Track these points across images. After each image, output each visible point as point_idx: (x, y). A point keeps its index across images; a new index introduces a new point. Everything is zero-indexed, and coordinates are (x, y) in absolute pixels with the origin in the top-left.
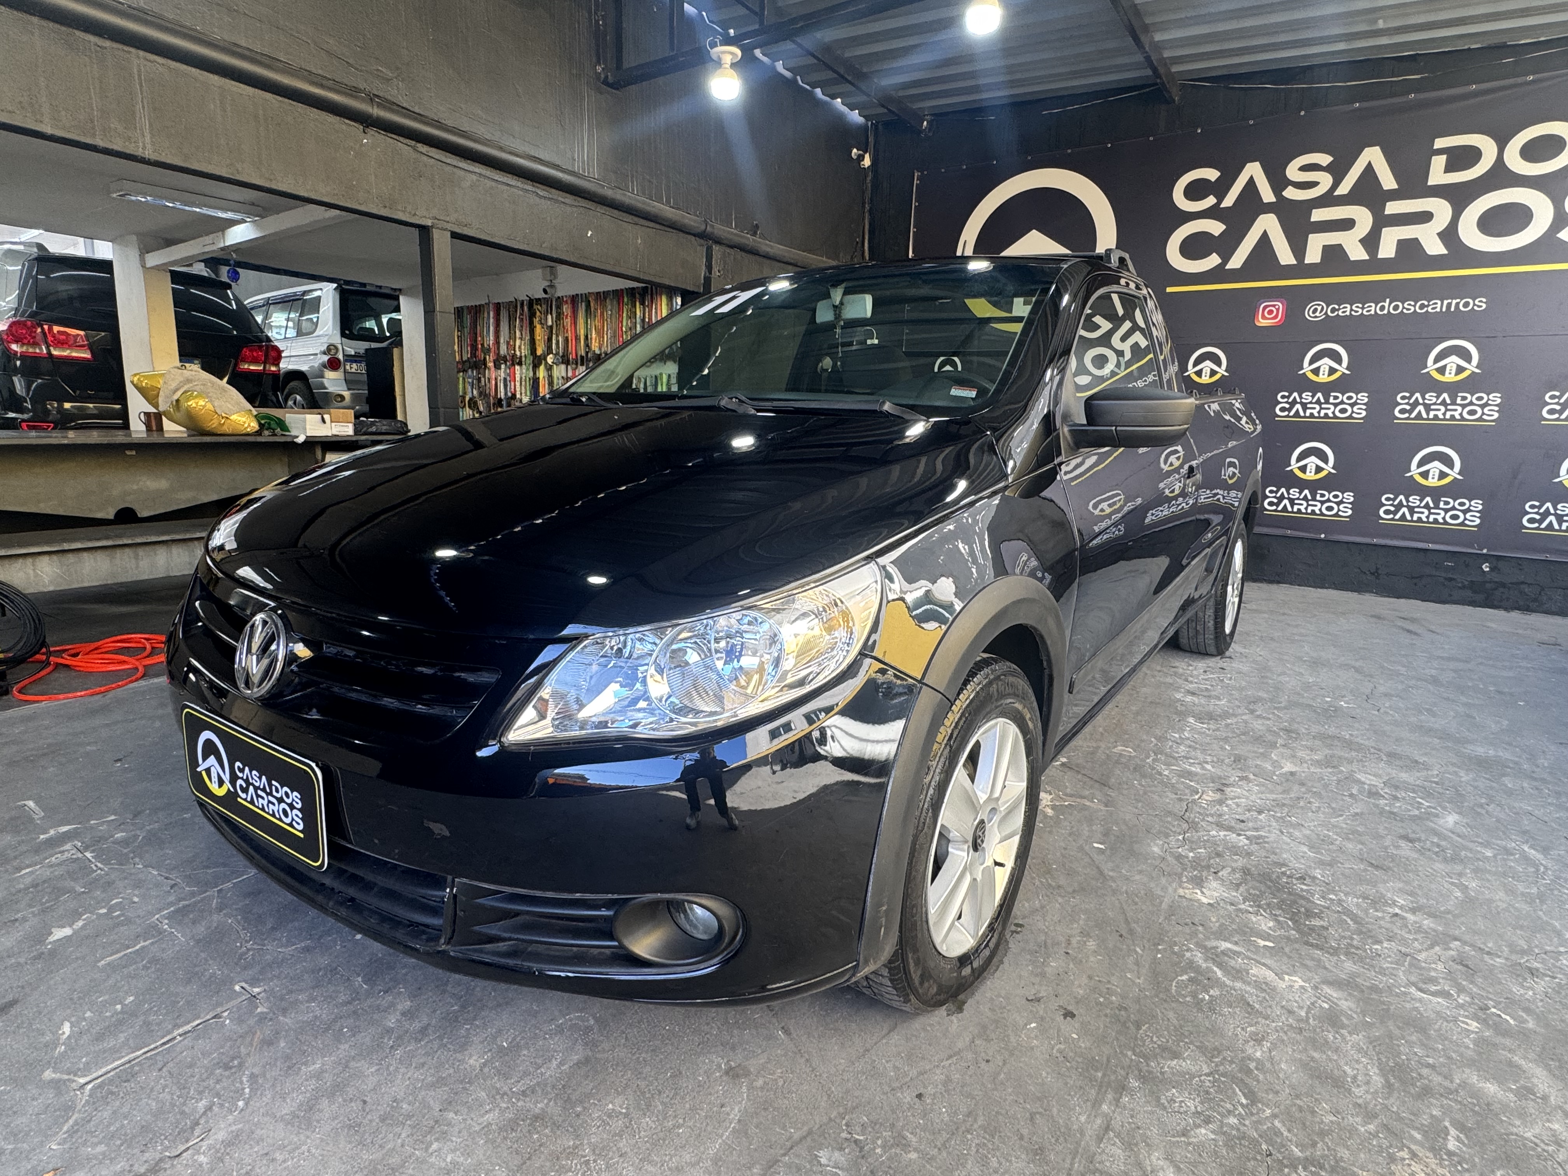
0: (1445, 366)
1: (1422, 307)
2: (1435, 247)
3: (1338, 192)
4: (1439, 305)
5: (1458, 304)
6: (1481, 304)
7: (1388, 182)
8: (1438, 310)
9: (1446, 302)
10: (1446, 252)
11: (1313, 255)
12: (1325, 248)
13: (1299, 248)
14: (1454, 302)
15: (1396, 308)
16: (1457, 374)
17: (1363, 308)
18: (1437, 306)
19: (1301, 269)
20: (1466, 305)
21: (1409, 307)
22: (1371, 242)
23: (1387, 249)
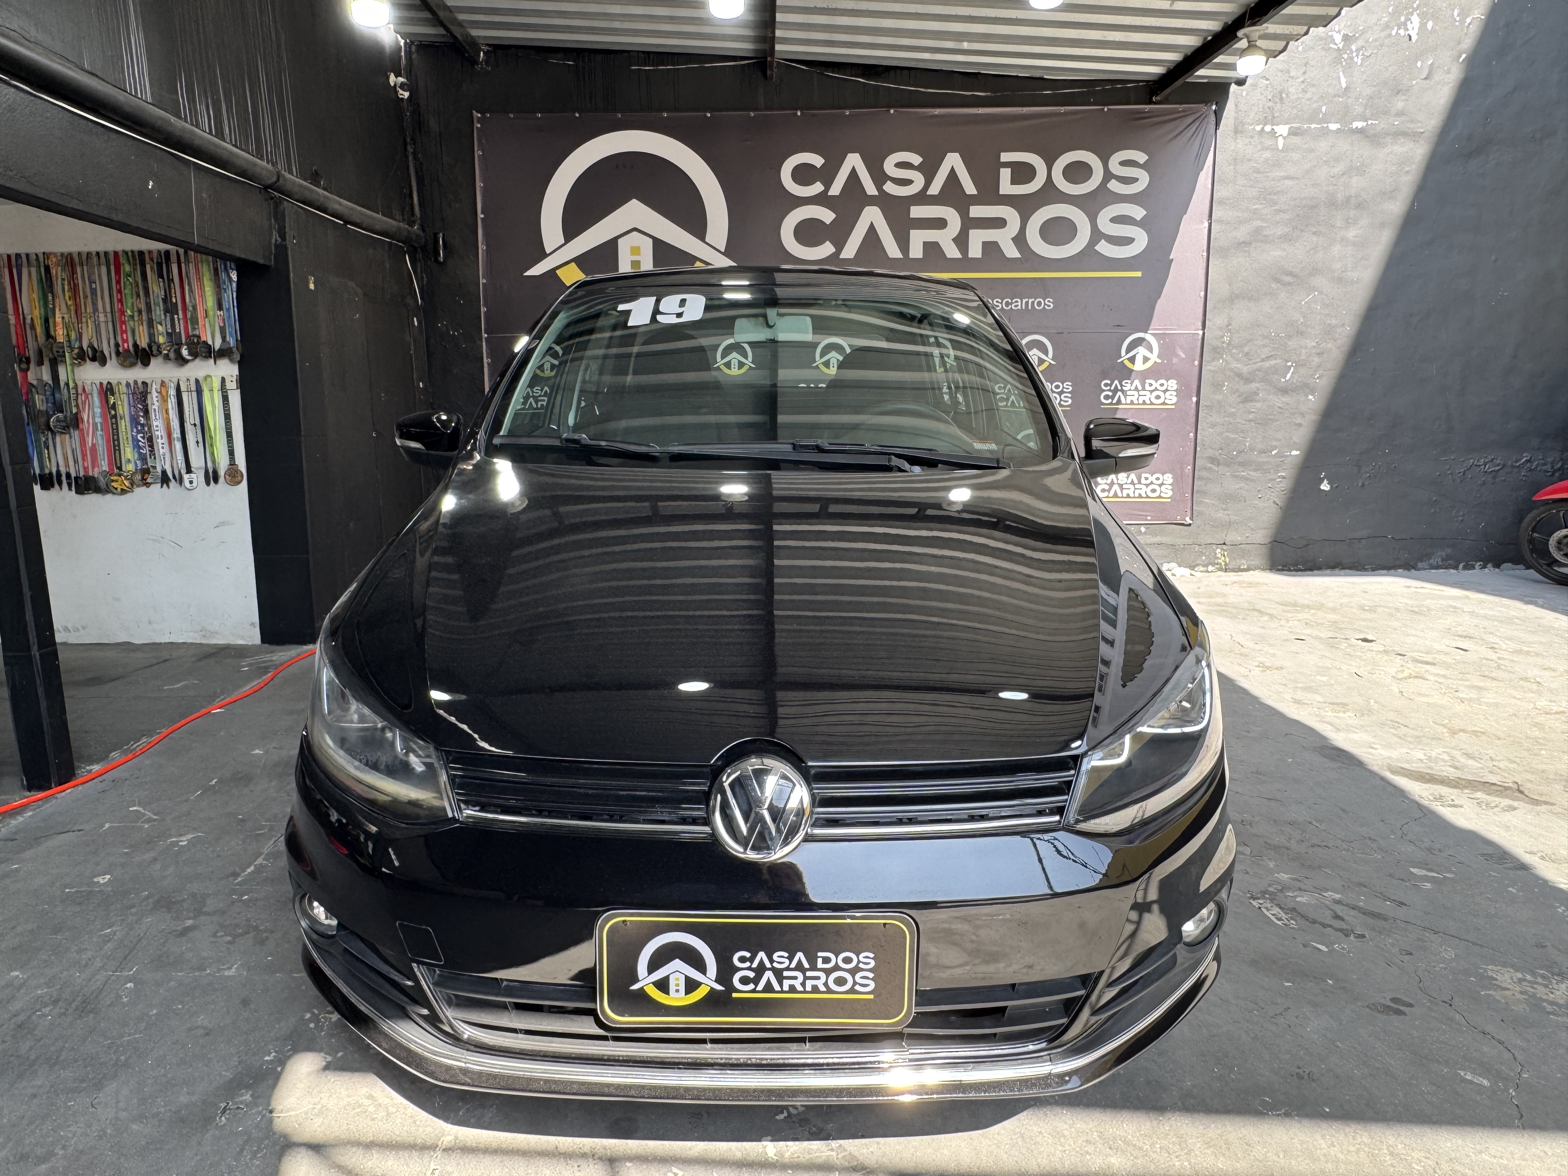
1: (1007, 304)
2: (1011, 252)
4: (1019, 303)
5: (1033, 303)
6: (1049, 304)
7: (970, 188)
8: (1019, 307)
9: (1024, 301)
14: (1030, 301)
20: (1039, 304)
22: (962, 241)
23: (975, 251)
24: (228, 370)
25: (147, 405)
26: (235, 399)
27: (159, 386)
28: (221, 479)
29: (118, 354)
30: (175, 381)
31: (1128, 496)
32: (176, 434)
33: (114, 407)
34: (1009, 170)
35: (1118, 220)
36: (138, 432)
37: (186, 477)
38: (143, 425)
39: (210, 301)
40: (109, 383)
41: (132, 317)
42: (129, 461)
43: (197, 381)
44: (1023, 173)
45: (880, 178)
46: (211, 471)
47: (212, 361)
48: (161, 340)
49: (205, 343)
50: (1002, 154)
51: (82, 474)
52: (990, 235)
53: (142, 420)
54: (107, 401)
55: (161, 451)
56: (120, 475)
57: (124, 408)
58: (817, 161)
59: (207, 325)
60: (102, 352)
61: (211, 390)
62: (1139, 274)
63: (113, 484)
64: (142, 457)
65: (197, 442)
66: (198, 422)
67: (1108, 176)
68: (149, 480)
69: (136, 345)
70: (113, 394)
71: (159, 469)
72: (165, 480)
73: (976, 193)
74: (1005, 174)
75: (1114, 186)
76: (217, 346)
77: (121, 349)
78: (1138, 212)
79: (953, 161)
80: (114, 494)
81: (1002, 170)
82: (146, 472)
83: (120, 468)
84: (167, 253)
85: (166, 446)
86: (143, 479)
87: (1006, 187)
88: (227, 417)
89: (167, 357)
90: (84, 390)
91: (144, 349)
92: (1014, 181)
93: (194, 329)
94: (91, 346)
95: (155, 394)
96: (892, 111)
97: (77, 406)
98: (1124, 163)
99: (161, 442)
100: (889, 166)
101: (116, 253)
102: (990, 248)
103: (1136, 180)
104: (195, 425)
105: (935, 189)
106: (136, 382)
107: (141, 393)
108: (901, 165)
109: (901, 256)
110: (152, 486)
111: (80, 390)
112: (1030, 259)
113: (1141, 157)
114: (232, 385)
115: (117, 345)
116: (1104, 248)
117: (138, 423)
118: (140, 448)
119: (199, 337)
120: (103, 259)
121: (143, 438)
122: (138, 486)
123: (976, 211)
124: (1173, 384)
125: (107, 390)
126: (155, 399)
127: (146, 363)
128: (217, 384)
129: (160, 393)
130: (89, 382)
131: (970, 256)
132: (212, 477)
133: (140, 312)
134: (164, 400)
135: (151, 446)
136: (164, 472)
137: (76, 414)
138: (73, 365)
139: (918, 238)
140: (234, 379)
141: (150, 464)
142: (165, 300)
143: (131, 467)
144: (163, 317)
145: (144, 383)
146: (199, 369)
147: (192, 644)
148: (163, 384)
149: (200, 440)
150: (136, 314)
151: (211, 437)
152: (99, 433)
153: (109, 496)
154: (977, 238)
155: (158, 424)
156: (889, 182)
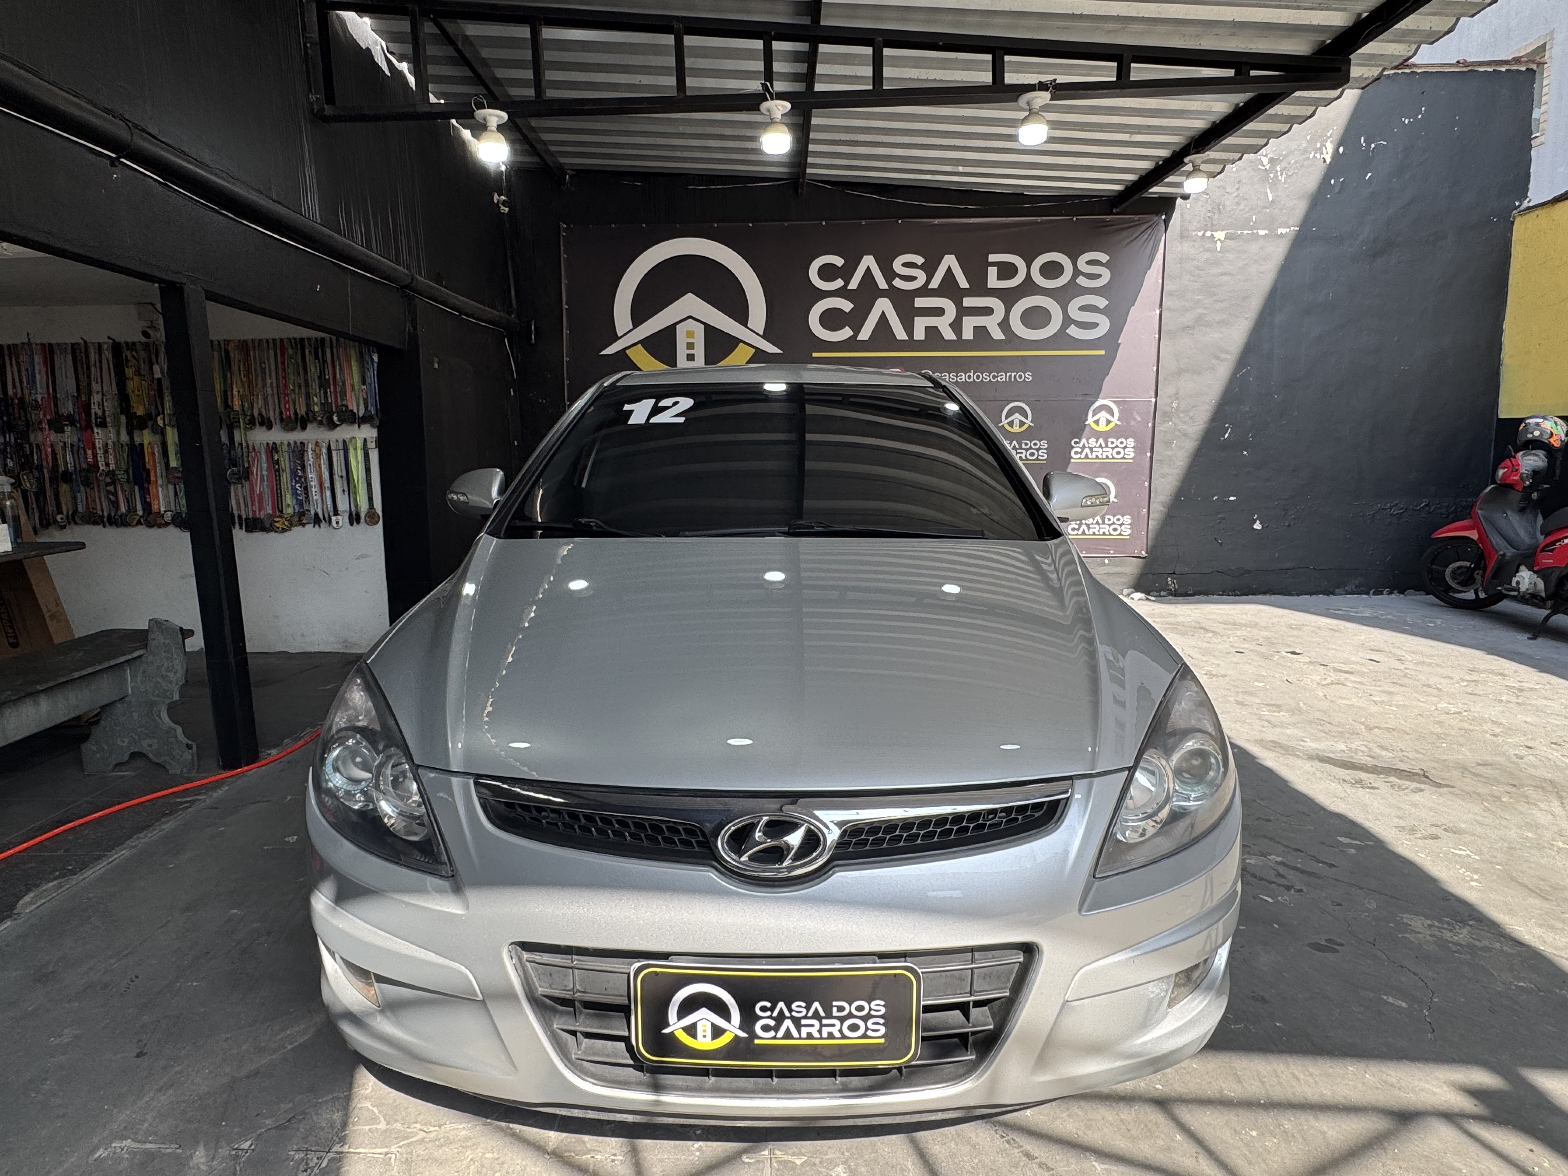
0: (1012, 421)
2: (997, 334)
3: (930, 287)
5: (1015, 376)
6: (1028, 376)
9: (1008, 374)
10: (1003, 337)
11: (919, 335)
12: (927, 329)
13: (909, 328)
14: (1013, 374)
15: (978, 377)
16: (1020, 426)
17: (957, 377)
18: (1003, 377)
19: (911, 344)
21: (986, 377)
22: (956, 326)
23: (968, 334)
24: (369, 433)
25: (304, 461)
26: (374, 456)
27: (313, 446)
28: (363, 520)
29: (282, 420)
30: (327, 442)
31: (1094, 534)
32: (327, 484)
33: (277, 462)
34: (995, 268)
35: (1084, 308)
36: (296, 482)
37: (334, 518)
38: (300, 477)
39: (356, 378)
40: (274, 443)
41: (294, 390)
42: (289, 505)
43: (344, 441)
44: (1006, 271)
45: (889, 275)
46: (354, 514)
47: (356, 426)
48: (316, 409)
49: (352, 411)
50: (990, 256)
51: (251, 516)
52: (980, 321)
53: (300, 473)
54: (273, 458)
55: (315, 498)
56: (282, 517)
57: (285, 464)
58: (839, 261)
59: (354, 398)
60: (269, 419)
61: (356, 449)
62: (1102, 352)
63: (277, 525)
64: (301, 505)
65: (344, 491)
66: (344, 474)
67: (1077, 272)
68: (304, 521)
69: (296, 413)
70: (277, 452)
71: (312, 512)
72: (317, 521)
73: (967, 286)
74: (993, 272)
75: (1081, 281)
76: (361, 415)
77: (284, 417)
78: (1101, 302)
79: (950, 261)
80: (276, 532)
81: (990, 268)
82: (302, 514)
83: (281, 512)
84: (323, 339)
85: (319, 494)
86: (300, 520)
87: (993, 282)
88: (368, 470)
89: (321, 423)
90: (254, 449)
91: (302, 416)
92: (1000, 277)
93: (342, 400)
94: (260, 414)
95: (310, 452)
96: (900, 221)
97: (248, 462)
98: (1089, 263)
99: (314, 490)
100: (897, 265)
101: (282, 340)
102: (981, 332)
103: (1099, 276)
104: (342, 477)
105: (934, 284)
106: (295, 442)
107: (299, 451)
108: (906, 265)
109: (906, 338)
110: (307, 526)
111: (251, 449)
112: (1012, 340)
113: (1104, 258)
114: (372, 445)
115: (281, 413)
116: (1073, 331)
117: (297, 475)
118: (297, 495)
119: (347, 406)
120: (271, 345)
121: (300, 487)
122: (296, 526)
123: (968, 302)
124: (1131, 442)
125: (273, 449)
126: (310, 456)
127: (304, 428)
128: (360, 444)
129: (314, 451)
130: (258, 443)
131: (964, 338)
132: (354, 518)
133: (300, 387)
134: (318, 457)
135: (307, 494)
136: (316, 514)
137: (248, 468)
138: (246, 429)
139: (921, 324)
140: (374, 440)
141: (306, 508)
142: (319, 378)
143: (290, 511)
144: (318, 391)
145: (301, 443)
146: (345, 432)
147: (335, 653)
148: (317, 444)
149: (346, 489)
150: (297, 388)
151: (355, 487)
152: (266, 483)
153: (273, 534)
154: (969, 324)
155: (312, 475)
156: (897, 279)
